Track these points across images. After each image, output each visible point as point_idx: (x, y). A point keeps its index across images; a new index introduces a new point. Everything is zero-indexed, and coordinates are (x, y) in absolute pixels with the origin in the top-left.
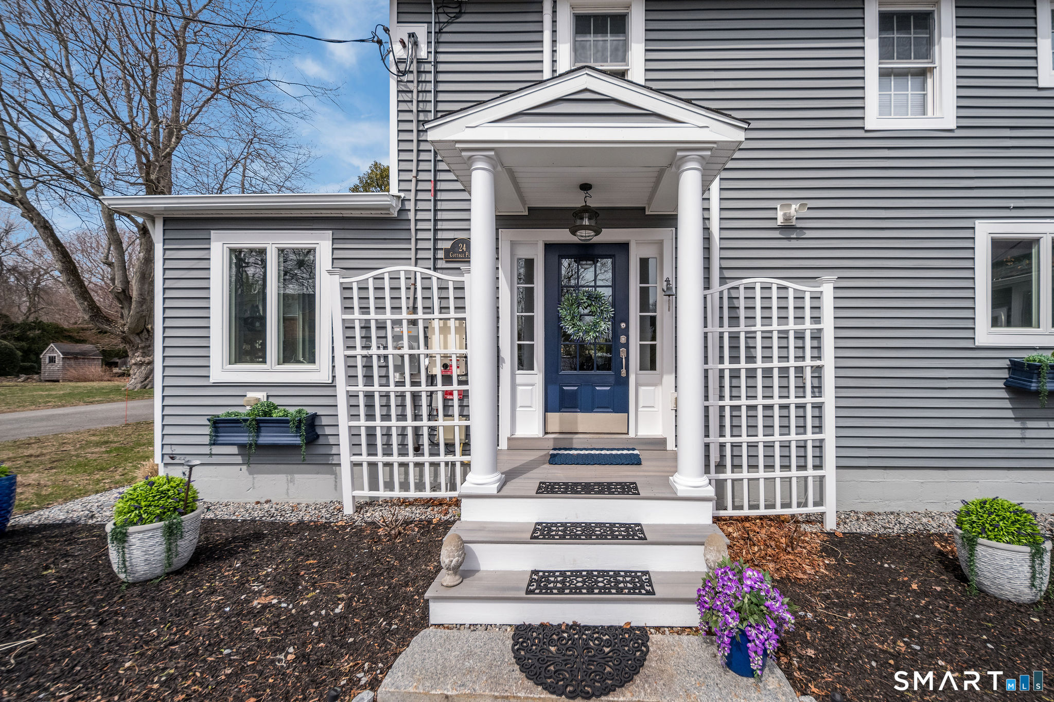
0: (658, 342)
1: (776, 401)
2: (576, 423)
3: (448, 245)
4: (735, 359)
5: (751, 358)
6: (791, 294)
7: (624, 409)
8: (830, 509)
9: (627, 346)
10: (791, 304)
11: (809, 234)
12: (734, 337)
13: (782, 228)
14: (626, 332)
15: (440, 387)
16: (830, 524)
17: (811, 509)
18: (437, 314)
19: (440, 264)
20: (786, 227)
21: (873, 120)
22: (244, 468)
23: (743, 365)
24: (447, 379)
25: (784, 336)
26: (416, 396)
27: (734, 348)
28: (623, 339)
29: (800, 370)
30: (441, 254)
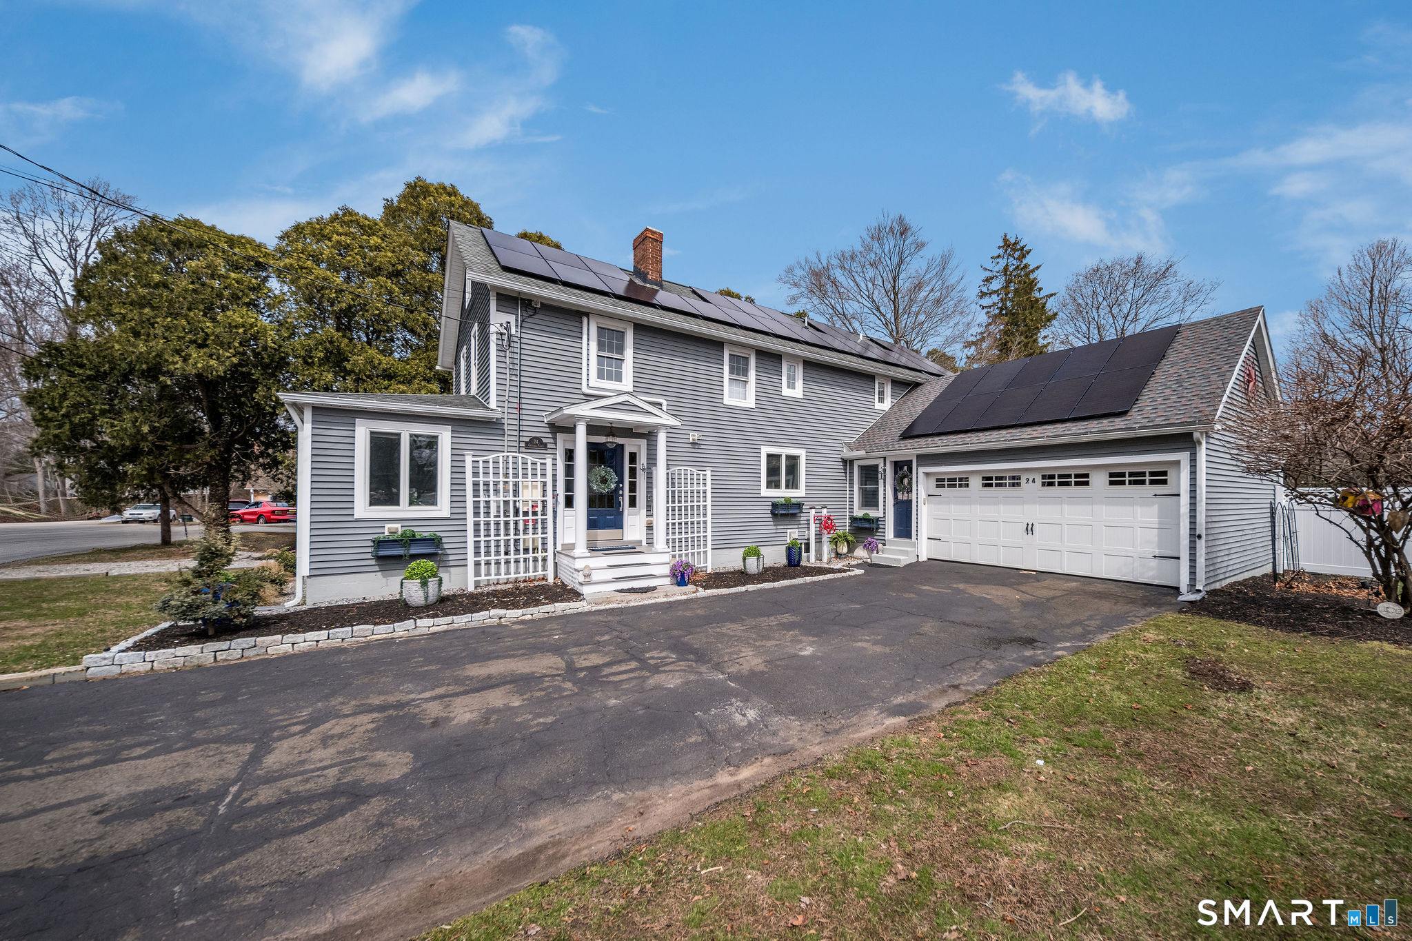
0: (637, 494)
1: (683, 520)
2: (596, 535)
3: (527, 440)
4: (673, 502)
5: (680, 502)
6: (689, 473)
7: (621, 527)
8: (709, 565)
9: (622, 495)
10: (689, 477)
11: (702, 447)
12: (673, 492)
13: (692, 443)
14: (622, 489)
15: (530, 517)
16: (709, 571)
17: (702, 565)
18: (530, 479)
19: (522, 450)
20: (694, 443)
21: (727, 400)
22: (379, 574)
23: (677, 504)
24: (535, 513)
25: (692, 492)
26: (507, 523)
27: (673, 497)
28: (621, 492)
29: (699, 506)
30: (522, 444)
